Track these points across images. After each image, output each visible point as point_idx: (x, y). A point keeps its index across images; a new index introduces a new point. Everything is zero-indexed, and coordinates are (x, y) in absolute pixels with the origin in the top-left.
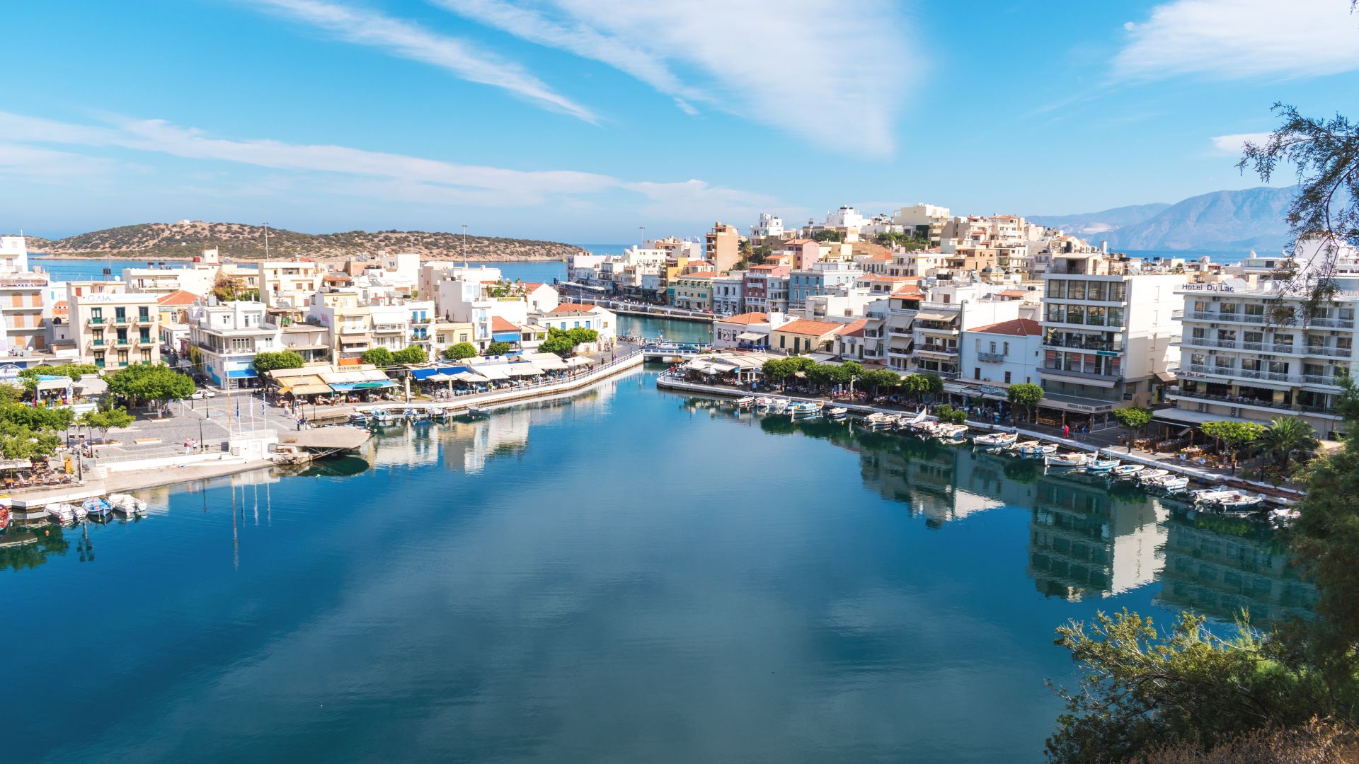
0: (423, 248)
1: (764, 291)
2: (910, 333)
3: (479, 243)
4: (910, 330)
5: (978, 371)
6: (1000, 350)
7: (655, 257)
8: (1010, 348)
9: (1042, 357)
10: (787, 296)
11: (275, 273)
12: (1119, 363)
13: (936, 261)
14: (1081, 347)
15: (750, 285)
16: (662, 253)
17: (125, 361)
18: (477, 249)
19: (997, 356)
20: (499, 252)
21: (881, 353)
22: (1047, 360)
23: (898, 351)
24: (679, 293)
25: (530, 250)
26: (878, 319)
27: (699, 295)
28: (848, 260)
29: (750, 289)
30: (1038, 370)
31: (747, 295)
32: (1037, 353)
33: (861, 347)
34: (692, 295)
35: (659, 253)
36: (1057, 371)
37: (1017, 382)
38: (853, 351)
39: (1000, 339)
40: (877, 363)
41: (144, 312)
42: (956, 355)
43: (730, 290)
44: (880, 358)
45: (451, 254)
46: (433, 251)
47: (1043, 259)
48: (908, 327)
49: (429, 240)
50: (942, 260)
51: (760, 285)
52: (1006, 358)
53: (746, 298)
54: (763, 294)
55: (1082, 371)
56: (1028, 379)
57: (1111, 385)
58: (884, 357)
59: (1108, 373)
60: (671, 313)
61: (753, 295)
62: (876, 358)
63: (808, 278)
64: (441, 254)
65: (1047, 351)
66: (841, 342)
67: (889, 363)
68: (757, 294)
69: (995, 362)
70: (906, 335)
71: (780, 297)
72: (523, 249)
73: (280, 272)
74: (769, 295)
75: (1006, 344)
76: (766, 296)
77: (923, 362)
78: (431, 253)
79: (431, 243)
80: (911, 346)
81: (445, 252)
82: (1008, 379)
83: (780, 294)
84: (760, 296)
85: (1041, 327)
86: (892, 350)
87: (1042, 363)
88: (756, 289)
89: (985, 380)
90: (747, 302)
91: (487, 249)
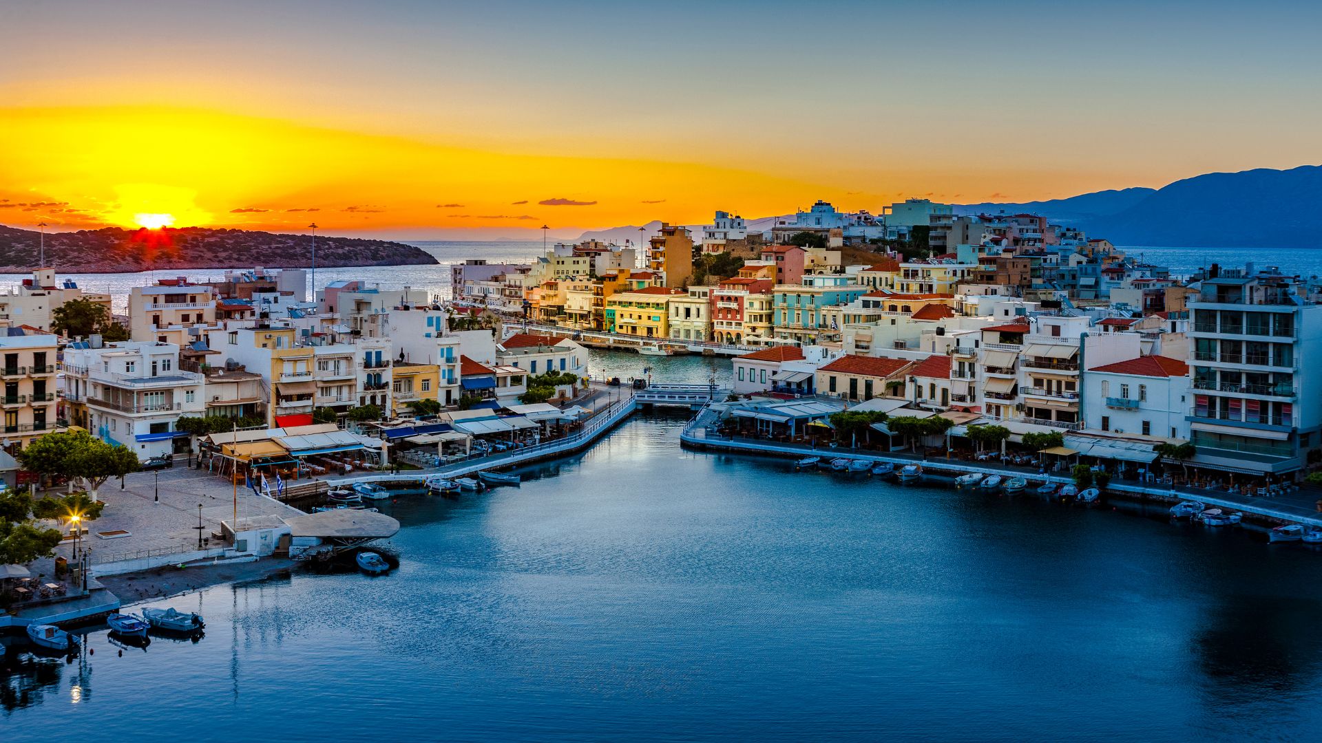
0: (205, 250)
1: (740, 311)
2: (1012, 373)
3: (280, 242)
4: (1012, 370)
5: (1105, 422)
6: (1134, 395)
7: (576, 267)
8: (1148, 391)
9: (1191, 402)
10: (769, 318)
11: (155, 300)
12: (1291, 411)
13: (955, 273)
14: (1242, 391)
15: (720, 304)
16: (585, 262)
17: (13, 424)
18: (279, 251)
19: (1129, 401)
20: (309, 255)
21: (973, 399)
22: (1198, 406)
23: (998, 396)
24: (622, 315)
25: (349, 251)
26: (969, 356)
27: (649, 318)
28: (836, 272)
29: (720, 310)
30: (1187, 419)
31: (717, 318)
32: (1183, 398)
33: (945, 391)
34: (640, 317)
35: (581, 262)
36: (1211, 420)
37: (1160, 434)
38: (933, 395)
39: (1134, 382)
40: (966, 410)
41: (40, 358)
42: (1076, 400)
43: (693, 312)
44: (973, 405)
45: (244, 258)
46: (219, 254)
47: (1090, 270)
48: (1010, 366)
49: (212, 240)
50: (963, 272)
51: (734, 305)
52: (1143, 405)
53: (715, 321)
54: (738, 317)
55: (1243, 420)
56: (1174, 430)
57: (1283, 436)
58: (977, 404)
59: (1277, 422)
60: (615, 341)
61: (725, 318)
62: (968, 404)
63: (799, 296)
64: (229, 258)
65: (1197, 396)
66: (916, 385)
67: (984, 411)
68: (729, 316)
69: (1130, 410)
70: (1009, 376)
71: (761, 321)
72: (340, 251)
73: (162, 300)
74: (746, 318)
75: (1142, 387)
76: (742, 318)
77: (1030, 409)
78: (217, 257)
79: (214, 244)
80: (1015, 391)
81: (235, 256)
82: (1146, 428)
83: (761, 316)
84: (734, 318)
85: (1188, 366)
86: (989, 394)
87: (1192, 410)
88: (729, 310)
89: (1117, 431)
90: (717, 328)
91: (292, 251)
